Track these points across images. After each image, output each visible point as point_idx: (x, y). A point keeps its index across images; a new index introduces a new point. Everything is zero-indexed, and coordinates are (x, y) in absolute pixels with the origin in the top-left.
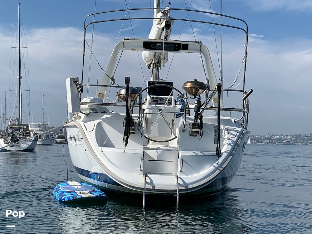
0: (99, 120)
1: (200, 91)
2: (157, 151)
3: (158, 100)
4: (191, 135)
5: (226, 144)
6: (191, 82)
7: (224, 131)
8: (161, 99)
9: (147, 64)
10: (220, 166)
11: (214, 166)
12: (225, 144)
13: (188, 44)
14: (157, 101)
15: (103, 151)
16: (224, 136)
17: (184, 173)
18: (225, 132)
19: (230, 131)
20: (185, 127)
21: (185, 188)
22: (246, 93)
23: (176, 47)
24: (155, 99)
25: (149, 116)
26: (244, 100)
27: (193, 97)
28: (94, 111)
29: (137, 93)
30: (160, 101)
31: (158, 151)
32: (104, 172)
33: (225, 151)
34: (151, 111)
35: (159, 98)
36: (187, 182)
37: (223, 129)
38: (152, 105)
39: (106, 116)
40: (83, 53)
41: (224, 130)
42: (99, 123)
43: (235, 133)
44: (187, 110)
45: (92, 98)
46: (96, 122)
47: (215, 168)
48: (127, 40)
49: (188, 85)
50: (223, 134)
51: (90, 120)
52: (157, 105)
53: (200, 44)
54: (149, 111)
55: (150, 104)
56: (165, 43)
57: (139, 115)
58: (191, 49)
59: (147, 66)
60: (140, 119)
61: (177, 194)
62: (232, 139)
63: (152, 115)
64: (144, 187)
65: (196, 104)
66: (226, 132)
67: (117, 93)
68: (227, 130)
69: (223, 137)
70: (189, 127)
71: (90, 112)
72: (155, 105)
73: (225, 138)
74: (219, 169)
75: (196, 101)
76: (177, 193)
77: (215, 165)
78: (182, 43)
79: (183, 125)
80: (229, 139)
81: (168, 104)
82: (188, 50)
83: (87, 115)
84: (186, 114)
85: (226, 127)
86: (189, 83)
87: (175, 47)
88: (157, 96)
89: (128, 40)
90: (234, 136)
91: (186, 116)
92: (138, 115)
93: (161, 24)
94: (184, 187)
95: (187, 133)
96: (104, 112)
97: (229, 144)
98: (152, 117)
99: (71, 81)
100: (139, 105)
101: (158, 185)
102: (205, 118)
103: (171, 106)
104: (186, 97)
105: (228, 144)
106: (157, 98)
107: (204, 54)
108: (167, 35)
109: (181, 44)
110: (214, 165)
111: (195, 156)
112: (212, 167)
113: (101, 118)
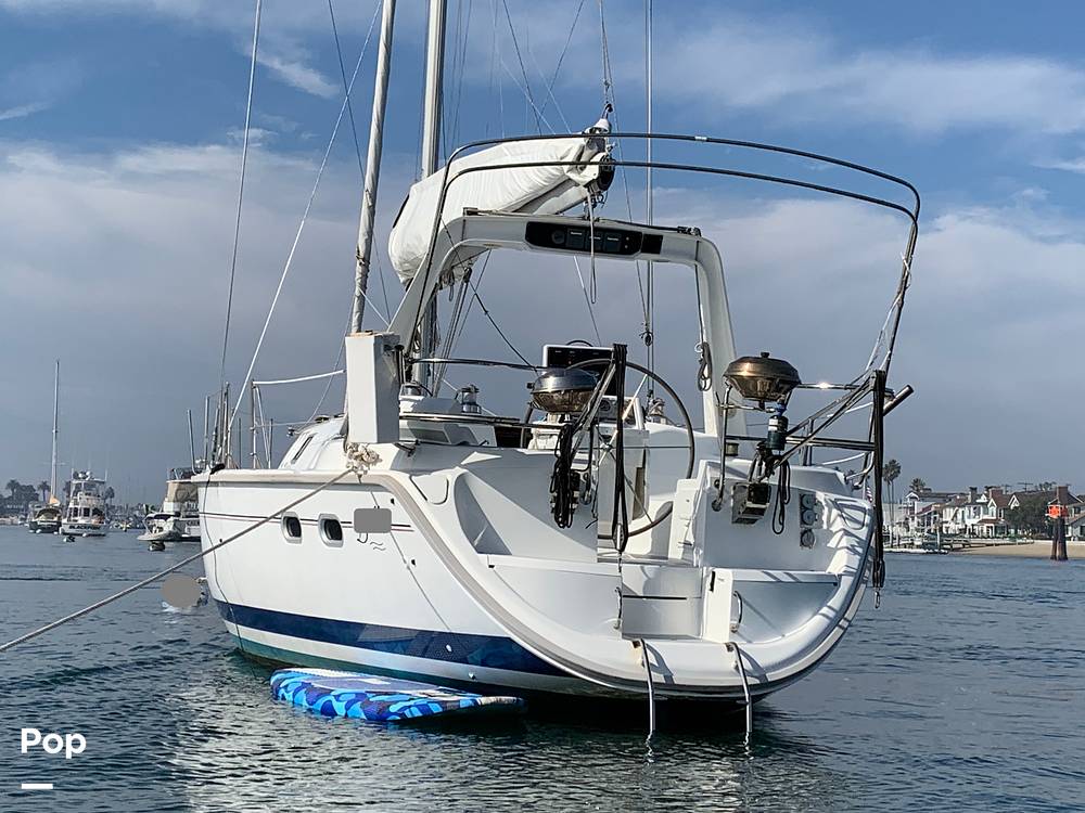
0: (457, 468)
2: (642, 568)
4: (739, 521)
5: (842, 548)
6: (754, 360)
7: (826, 509)
9: (402, 279)
10: (841, 613)
11: (824, 615)
12: (837, 549)
13: (661, 237)
15: (491, 566)
16: (829, 525)
17: (741, 636)
18: (830, 512)
19: (846, 510)
20: (721, 495)
21: (758, 682)
23: (626, 243)
27: (757, 404)
28: (430, 438)
31: (646, 567)
32: (507, 630)
33: (845, 569)
36: (761, 662)
37: (824, 503)
39: (476, 457)
41: (827, 505)
42: (461, 478)
43: (859, 515)
44: (729, 444)
46: (452, 474)
47: (827, 621)
49: (746, 370)
50: (824, 518)
53: (697, 238)
56: (595, 229)
57: (590, 457)
58: (669, 252)
59: (404, 283)
61: (744, 698)
62: (854, 532)
64: (647, 679)
65: (773, 428)
66: (835, 512)
67: (529, 386)
68: (836, 505)
69: (825, 527)
70: (733, 497)
71: (417, 442)
73: (834, 529)
74: (837, 625)
75: (772, 417)
76: (747, 695)
77: (825, 610)
78: (644, 231)
79: (717, 491)
80: (847, 533)
82: (658, 253)
83: (411, 451)
84: (725, 455)
85: (833, 496)
86: (748, 365)
87: (623, 242)
90: (858, 526)
92: (586, 457)
93: (583, 169)
94: (756, 677)
95: (726, 515)
96: (464, 444)
97: (852, 549)
99: (376, 345)
101: (678, 671)
103: (636, 428)
104: (728, 404)
105: (848, 548)
107: (705, 268)
109: (640, 233)
110: (822, 611)
111: (772, 586)
112: (818, 617)
113: (463, 463)
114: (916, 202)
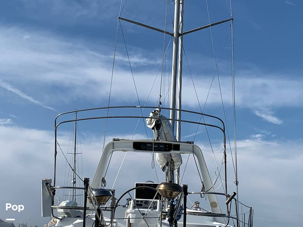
0: (71, 225)
1: (174, 193)
3: (143, 203)
8: (147, 203)
9: (161, 167)
13: (179, 145)
14: (141, 205)
22: (228, 196)
23: (167, 147)
24: (139, 203)
25: (132, 221)
26: (227, 204)
28: (69, 215)
29: (108, 196)
30: (144, 204)
34: (134, 216)
35: (144, 202)
38: (136, 209)
39: (78, 221)
40: (54, 154)
44: (163, 215)
45: (68, 201)
48: (117, 140)
51: (62, 225)
52: (140, 209)
53: (192, 145)
54: (132, 216)
55: (134, 207)
56: (155, 143)
58: (183, 150)
60: (112, 224)
63: (135, 220)
65: (169, 208)
71: (64, 217)
72: (137, 209)
81: (153, 208)
82: (179, 150)
83: (61, 220)
84: (162, 219)
86: (163, 185)
88: (142, 200)
89: (119, 140)
91: (162, 221)
92: (110, 220)
93: (152, 124)
96: (78, 217)
98: (135, 222)
99: (42, 183)
100: (111, 209)
102: (179, 224)
103: (156, 211)
104: (162, 200)
106: (141, 201)
107: (196, 155)
108: (158, 136)
109: (172, 144)
113: (73, 223)
114: (223, 124)
